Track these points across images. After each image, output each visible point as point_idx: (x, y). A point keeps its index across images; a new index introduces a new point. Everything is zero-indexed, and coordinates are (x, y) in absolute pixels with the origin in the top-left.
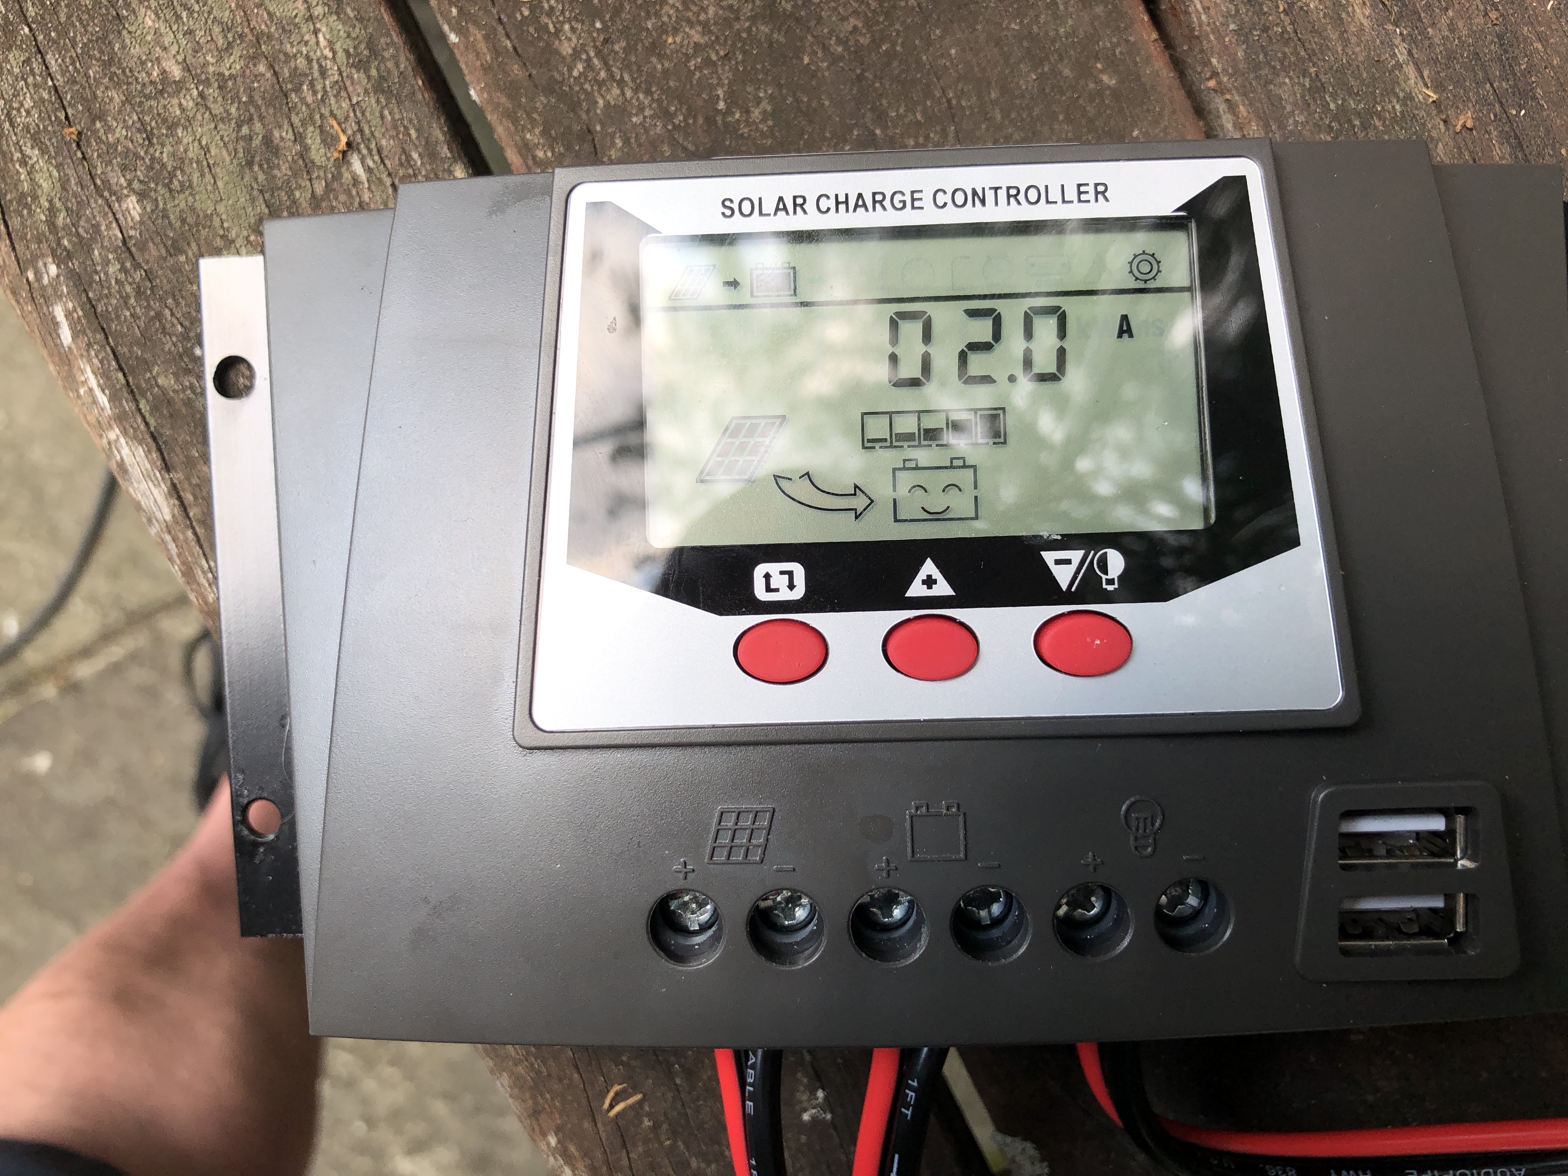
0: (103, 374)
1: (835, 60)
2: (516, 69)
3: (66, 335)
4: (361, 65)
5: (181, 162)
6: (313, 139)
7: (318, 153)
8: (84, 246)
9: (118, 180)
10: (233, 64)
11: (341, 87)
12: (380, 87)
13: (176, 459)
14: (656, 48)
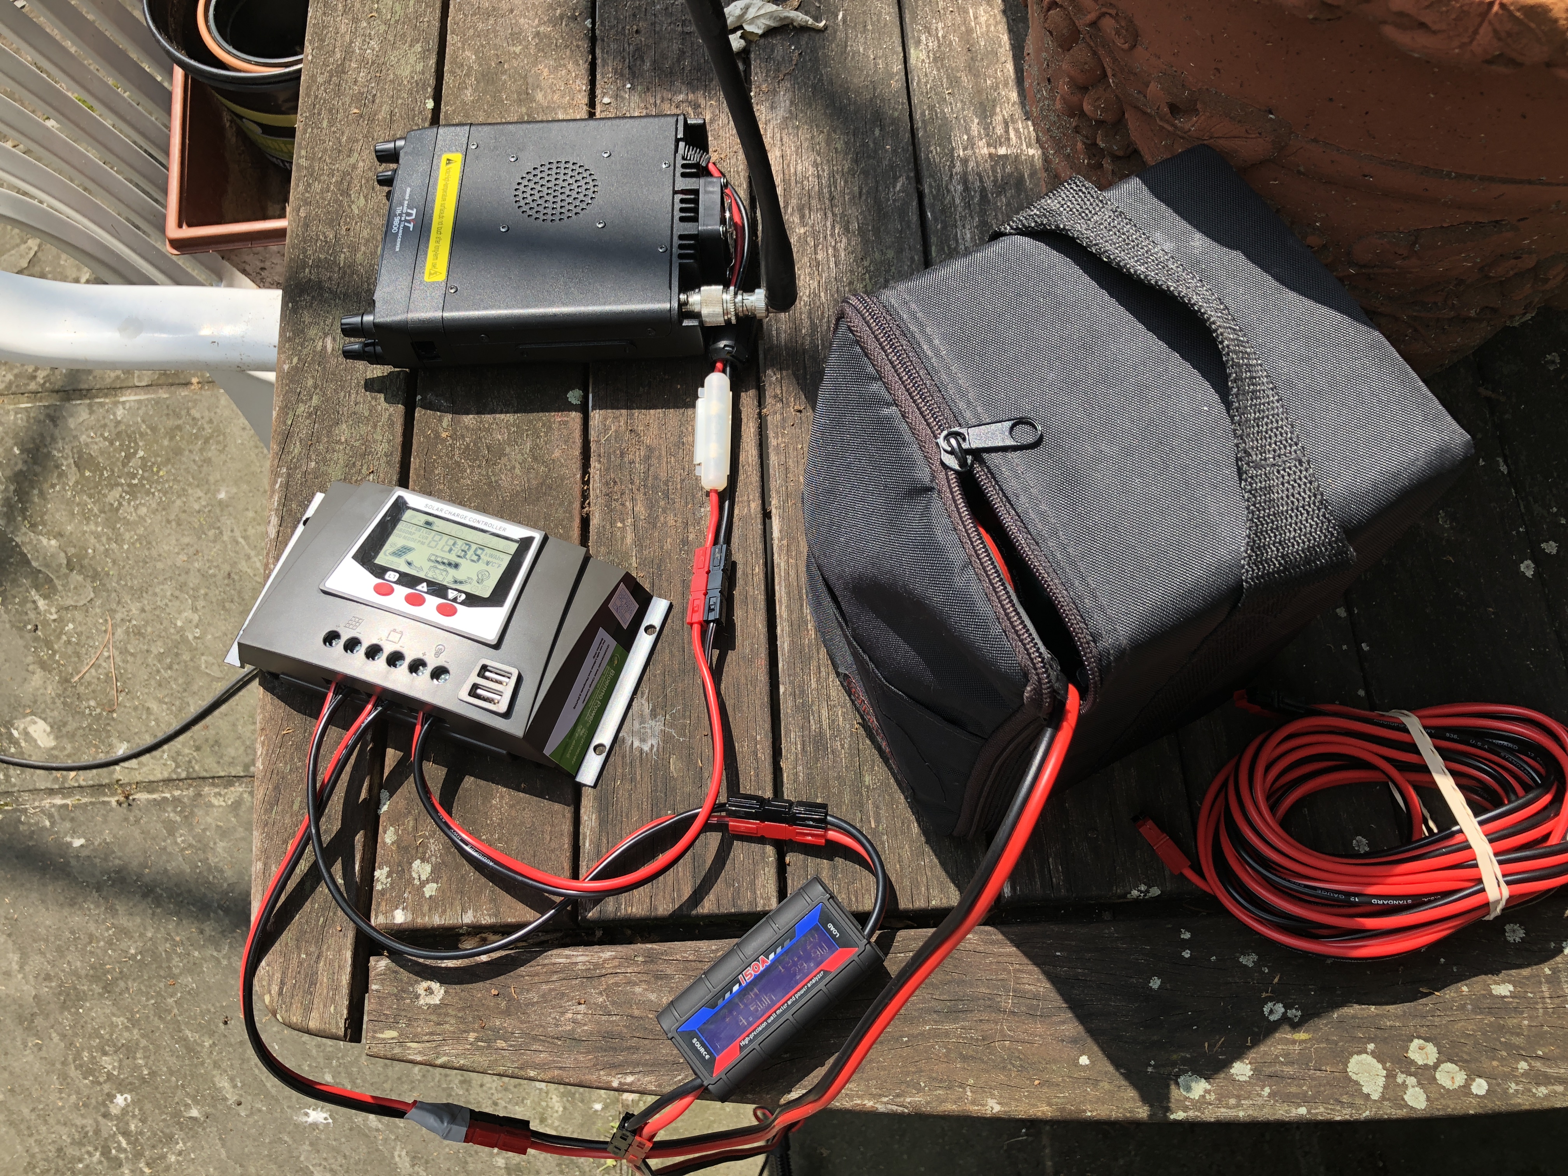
0: (280, 498)
1: (498, 500)
2: (422, 472)
3: (277, 486)
4: (386, 456)
5: (331, 459)
6: (365, 467)
7: (364, 471)
8: (296, 468)
9: (314, 457)
10: (357, 444)
11: (379, 459)
12: (388, 463)
13: (284, 525)
14: (457, 481)
